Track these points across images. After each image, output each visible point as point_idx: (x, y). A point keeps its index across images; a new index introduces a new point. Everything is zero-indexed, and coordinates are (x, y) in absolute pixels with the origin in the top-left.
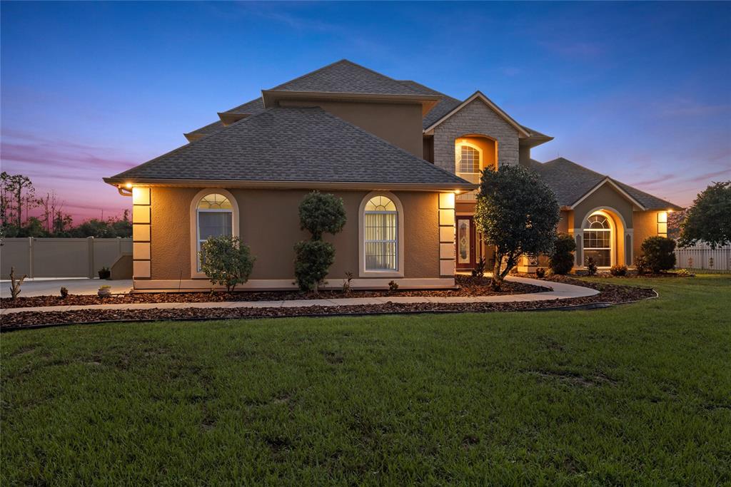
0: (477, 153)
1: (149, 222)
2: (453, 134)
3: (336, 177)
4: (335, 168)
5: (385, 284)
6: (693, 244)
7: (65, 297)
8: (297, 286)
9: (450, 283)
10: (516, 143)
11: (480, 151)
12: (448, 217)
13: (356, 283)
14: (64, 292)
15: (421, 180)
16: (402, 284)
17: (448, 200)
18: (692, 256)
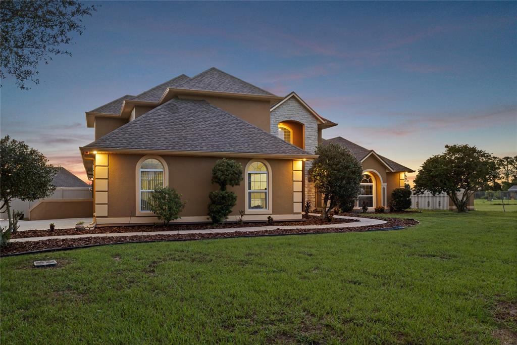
0: (289, 132)
1: (107, 178)
2: (277, 119)
3: (232, 149)
4: (229, 143)
5: (265, 218)
6: (422, 193)
7: (52, 230)
8: (210, 220)
9: (300, 217)
10: (316, 127)
11: (291, 131)
12: (298, 176)
13: (246, 218)
14: (52, 226)
15: (284, 152)
16: (276, 217)
17: (298, 165)
18: (422, 201)
